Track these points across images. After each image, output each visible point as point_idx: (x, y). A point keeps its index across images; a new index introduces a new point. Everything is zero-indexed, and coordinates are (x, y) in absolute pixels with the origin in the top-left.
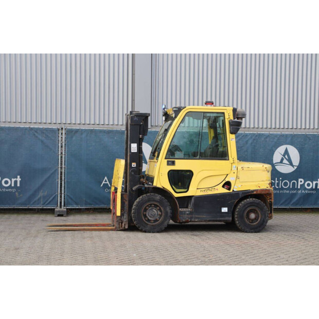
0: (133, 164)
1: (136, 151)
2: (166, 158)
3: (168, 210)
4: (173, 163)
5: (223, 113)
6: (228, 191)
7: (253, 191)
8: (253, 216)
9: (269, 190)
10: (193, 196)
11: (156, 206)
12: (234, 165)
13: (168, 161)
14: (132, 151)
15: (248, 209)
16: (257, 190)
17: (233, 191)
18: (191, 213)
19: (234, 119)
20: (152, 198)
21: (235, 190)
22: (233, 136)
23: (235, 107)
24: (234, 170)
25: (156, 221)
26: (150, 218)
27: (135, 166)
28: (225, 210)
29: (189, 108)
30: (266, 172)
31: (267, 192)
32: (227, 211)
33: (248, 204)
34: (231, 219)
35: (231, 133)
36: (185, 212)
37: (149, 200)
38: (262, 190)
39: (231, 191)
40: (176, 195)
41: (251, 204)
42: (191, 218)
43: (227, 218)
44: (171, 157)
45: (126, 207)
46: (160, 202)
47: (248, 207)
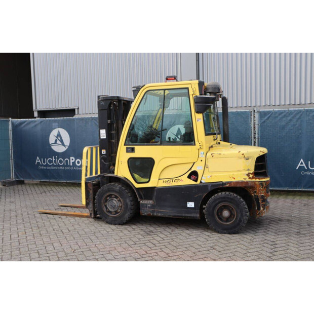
0: (103, 151)
1: (105, 137)
2: (125, 145)
3: (129, 201)
4: (133, 150)
5: (188, 88)
6: (194, 183)
7: (226, 183)
8: (226, 213)
9: (247, 182)
10: (155, 187)
11: (116, 197)
12: (201, 151)
13: (127, 148)
14: (101, 138)
15: (220, 205)
16: (230, 183)
17: (201, 182)
18: (153, 206)
19: (201, 94)
20: (112, 188)
21: (203, 181)
22: (200, 116)
23: (201, 79)
24: (202, 157)
25: (116, 212)
26: (110, 210)
27: (105, 153)
28: (191, 205)
29: (149, 86)
30: (243, 160)
31: (244, 185)
32: (193, 206)
33: (219, 198)
34: (198, 215)
35: (197, 112)
36: (146, 204)
37: (109, 190)
38: (238, 182)
39: (199, 182)
40: (137, 186)
41: (223, 199)
42: (153, 212)
43: (193, 215)
44: (130, 143)
45: (91, 196)
46: (120, 192)
47: (219, 202)
